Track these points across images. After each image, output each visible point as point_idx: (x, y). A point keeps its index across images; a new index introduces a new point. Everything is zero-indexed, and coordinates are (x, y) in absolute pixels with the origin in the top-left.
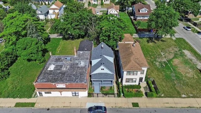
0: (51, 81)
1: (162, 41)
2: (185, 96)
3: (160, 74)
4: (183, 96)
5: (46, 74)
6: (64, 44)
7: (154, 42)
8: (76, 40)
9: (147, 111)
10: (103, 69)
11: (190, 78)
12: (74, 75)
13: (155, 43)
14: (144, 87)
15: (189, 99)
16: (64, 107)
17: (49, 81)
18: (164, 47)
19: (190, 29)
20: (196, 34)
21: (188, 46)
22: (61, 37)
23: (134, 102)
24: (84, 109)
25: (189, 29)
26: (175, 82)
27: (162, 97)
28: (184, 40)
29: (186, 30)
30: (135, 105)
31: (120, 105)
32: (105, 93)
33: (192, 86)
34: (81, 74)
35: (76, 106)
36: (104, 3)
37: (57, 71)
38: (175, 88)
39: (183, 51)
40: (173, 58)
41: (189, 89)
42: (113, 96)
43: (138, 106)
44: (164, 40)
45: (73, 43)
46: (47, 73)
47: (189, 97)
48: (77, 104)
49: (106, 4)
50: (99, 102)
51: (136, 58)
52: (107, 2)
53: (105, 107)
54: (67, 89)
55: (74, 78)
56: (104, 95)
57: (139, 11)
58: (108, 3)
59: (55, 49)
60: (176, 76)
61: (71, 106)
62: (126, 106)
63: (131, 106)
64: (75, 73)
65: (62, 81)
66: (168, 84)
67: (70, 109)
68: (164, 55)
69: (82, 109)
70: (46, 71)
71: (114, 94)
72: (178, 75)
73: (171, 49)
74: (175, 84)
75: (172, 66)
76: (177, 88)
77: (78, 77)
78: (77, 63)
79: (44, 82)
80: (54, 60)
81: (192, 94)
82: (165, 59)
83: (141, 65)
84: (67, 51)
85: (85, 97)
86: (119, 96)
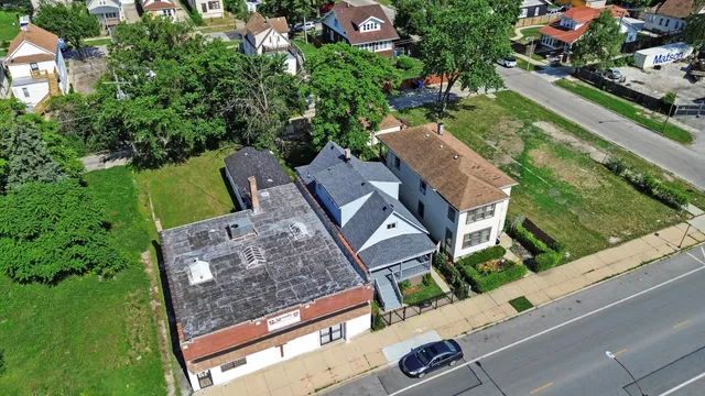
0: (240, 318)
1: (465, 107)
2: (617, 239)
3: (523, 200)
4: (613, 240)
5: (199, 300)
6: (156, 183)
7: (446, 115)
8: (191, 159)
9: (558, 309)
10: (394, 226)
11: (597, 193)
12: (303, 272)
13: (452, 117)
14: (511, 249)
15: (629, 243)
16: (316, 391)
17: (230, 319)
18: (483, 124)
19: (515, 63)
20: (533, 72)
21: (537, 109)
22: (121, 162)
23: (513, 298)
24: (386, 370)
25: (512, 64)
26: (573, 212)
27: (570, 260)
28: (517, 95)
29: (505, 66)
30: (521, 304)
31: (480, 321)
32: (415, 300)
33: (616, 211)
34: (327, 264)
35: (356, 372)
36: (204, 16)
37: (233, 277)
38: (582, 226)
39: (535, 124)
40: (526, 149)
41: (615, 219)
42: (443, 301)
43: (531, 306)
44: (469, 104)
45: (188, 173)
46: (203, 296)
47: (626, 239)
48: (354, 364)
49: (212, 20)
50: (418, 334)
51: (473, 164)
52: (211, 11)
53: (451, 341)
54: (306, 324)
55: (314, 281)
56: (417, 309)
57: (357, 29)
58: (219, 15)
59: (133, 209)
60: (564, 196)
61: (337, 378)
62: (499, 318)
63: (513, 312)
64: (300, 263)
65: (280, 304)
66: (560, 222)
67: (339, 389)
68: (496, 145)
69: (379, 373)
70: (191, 291)
71: (444, 295)
72: (567, 191)
73: (503, 126)
74: (577, 217)
75: (537, 171)
76: (587, 226)
77: (324, 273)
78: (281, 230)
79: (214, 330)
80: (185, 244)
81: (628, 228)
82: (506, 156)
83: (495, 182)
84: (186, 204)
85: (364, 334)
86: (461, 294)
